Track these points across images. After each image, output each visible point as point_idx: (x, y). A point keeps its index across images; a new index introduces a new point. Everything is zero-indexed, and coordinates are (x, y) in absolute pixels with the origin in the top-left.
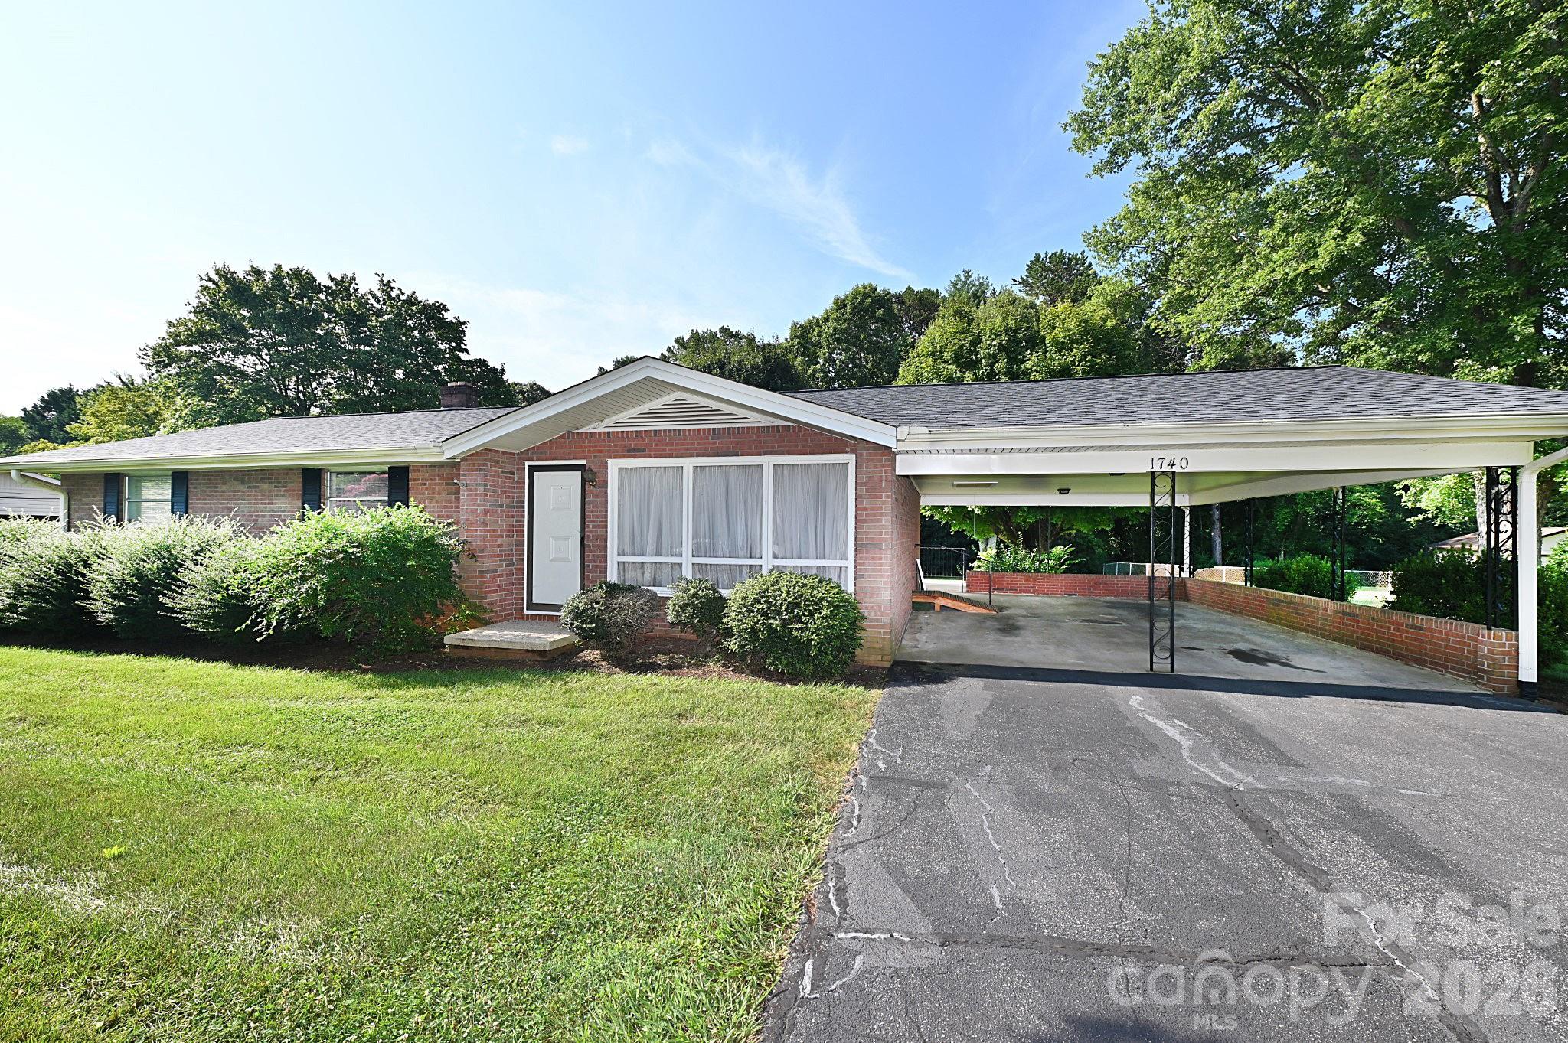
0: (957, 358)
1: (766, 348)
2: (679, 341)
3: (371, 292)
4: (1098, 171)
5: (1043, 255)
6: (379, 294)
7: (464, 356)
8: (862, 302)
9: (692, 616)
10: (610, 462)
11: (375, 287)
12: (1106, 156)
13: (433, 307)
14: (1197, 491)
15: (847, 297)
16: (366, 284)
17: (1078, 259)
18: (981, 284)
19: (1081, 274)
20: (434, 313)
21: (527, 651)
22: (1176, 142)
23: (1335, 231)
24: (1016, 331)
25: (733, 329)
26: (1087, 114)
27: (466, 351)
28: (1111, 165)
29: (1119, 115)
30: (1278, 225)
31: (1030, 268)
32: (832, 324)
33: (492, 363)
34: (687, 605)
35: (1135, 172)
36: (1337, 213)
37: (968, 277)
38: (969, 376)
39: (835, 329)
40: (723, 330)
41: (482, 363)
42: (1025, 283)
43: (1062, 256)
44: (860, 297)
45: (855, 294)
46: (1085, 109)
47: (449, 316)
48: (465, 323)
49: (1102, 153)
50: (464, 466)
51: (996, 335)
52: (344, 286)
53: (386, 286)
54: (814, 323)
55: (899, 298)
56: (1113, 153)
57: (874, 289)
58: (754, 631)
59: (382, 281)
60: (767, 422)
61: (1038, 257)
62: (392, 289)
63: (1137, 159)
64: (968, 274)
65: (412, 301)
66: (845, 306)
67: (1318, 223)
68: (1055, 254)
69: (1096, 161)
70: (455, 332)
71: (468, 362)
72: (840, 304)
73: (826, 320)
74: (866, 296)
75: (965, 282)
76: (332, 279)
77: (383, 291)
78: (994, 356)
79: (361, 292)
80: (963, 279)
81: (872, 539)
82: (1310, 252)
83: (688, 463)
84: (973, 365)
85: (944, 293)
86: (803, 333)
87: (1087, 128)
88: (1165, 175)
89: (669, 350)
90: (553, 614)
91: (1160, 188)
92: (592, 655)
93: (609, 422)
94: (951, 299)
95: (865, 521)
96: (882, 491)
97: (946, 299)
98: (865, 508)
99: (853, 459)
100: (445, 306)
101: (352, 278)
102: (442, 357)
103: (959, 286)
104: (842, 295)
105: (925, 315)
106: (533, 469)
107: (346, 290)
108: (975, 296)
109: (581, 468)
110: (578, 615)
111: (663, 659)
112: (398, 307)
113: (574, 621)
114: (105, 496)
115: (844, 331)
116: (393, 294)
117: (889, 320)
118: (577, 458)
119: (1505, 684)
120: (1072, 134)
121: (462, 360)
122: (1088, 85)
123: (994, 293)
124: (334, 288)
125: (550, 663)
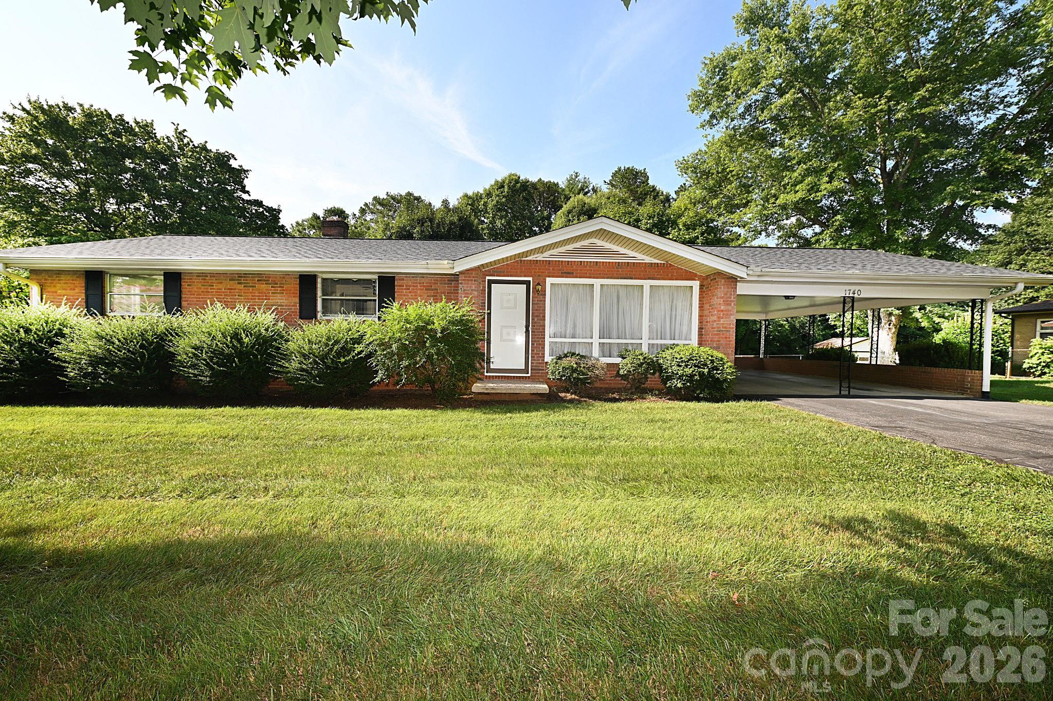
3: (168, 137)
4: (703, 126)
5: (623, 168)
6: (173, 139)
7: (245, 197)
8: (514, 186)
10: (547, 279)
11: (171, 133)
12: (708, 118)
13: (223, 155)
15: (504, 182)
16: (163, 130)
17: (641, 173)
18: (585, 182)
19: (644, 183)
20: (223, 160)
21: (533, 394)
22: (742, 116)
25: (416, 195)
26: (701, 92)
27: (248, 192)
28: (710, 124)
29: (717, 96)
31: (614, 175)
32: (495, 199)
33: (268, 204)
34: (642, 364)
35: (719, 131)
39: (497, 202)
40: (409, 194)
41: (259, 203)
42: (611, 184)
43: (632, 170)
44: (513, 182)
45: (509, 179)
46: (701, 89)
47: (234, 164)
48: (247, 171)
49: (706, 115)
50: (461, 277)
52: (147, 130)
53: (181, 135)
54: (479, 196)
55: (534, 185)
56: (713, 116)
57: (519, 178)
58: (692, 376)
59: (176, 129)
60: (648, 259)
61: (619, 169)
62: (185, 136)
64: (577, 175)
65: (204, 148)
66: (503, 187)
68: (628, 168)
69: (702, 120)
70: (239, 175)
71: (248, 202)
72: (501, 186)
73: (489, 195)
74: (516, 182)
75: (575, 179)
76: (137, 123)
77: (178, 137)
79: (159, 136)
80: (573, 177)
83: (598, 282)
85: (562, 185)
86: (473, 201)
87: (701, 100)
88: (735, 135)
89: (366, 205)
90: (507, 375)
91: (731, 142)
92: (569, 396)
93: (546, 254)
94: (567, 189)
95: (722, 318)
96: (731, 301)
97: (563, 190)
98: (722, 311)
99: (698, 283)
100: (233, 156)
101: (152, 124)
102: (230, 196)
103: (572, 181)
104: (499, 179)
105: (552, 198)
106: (491, 282)
107: (148, 133)
108: (582, 189)
109: (527, 283)
110: (574, 370)
111: (616, 396)
112: (197, 152)
113: (572, 375)
114: (87, 290)
115: (502, 204)
116: (186, 141)
117: (528, 199)
118: (525, 276)
119: (978, 392)
120: (690, 102)
121: (243, 200)
122: (701, 75)
123: (593, 189)
124: (137, 130)
125: (549, 401)
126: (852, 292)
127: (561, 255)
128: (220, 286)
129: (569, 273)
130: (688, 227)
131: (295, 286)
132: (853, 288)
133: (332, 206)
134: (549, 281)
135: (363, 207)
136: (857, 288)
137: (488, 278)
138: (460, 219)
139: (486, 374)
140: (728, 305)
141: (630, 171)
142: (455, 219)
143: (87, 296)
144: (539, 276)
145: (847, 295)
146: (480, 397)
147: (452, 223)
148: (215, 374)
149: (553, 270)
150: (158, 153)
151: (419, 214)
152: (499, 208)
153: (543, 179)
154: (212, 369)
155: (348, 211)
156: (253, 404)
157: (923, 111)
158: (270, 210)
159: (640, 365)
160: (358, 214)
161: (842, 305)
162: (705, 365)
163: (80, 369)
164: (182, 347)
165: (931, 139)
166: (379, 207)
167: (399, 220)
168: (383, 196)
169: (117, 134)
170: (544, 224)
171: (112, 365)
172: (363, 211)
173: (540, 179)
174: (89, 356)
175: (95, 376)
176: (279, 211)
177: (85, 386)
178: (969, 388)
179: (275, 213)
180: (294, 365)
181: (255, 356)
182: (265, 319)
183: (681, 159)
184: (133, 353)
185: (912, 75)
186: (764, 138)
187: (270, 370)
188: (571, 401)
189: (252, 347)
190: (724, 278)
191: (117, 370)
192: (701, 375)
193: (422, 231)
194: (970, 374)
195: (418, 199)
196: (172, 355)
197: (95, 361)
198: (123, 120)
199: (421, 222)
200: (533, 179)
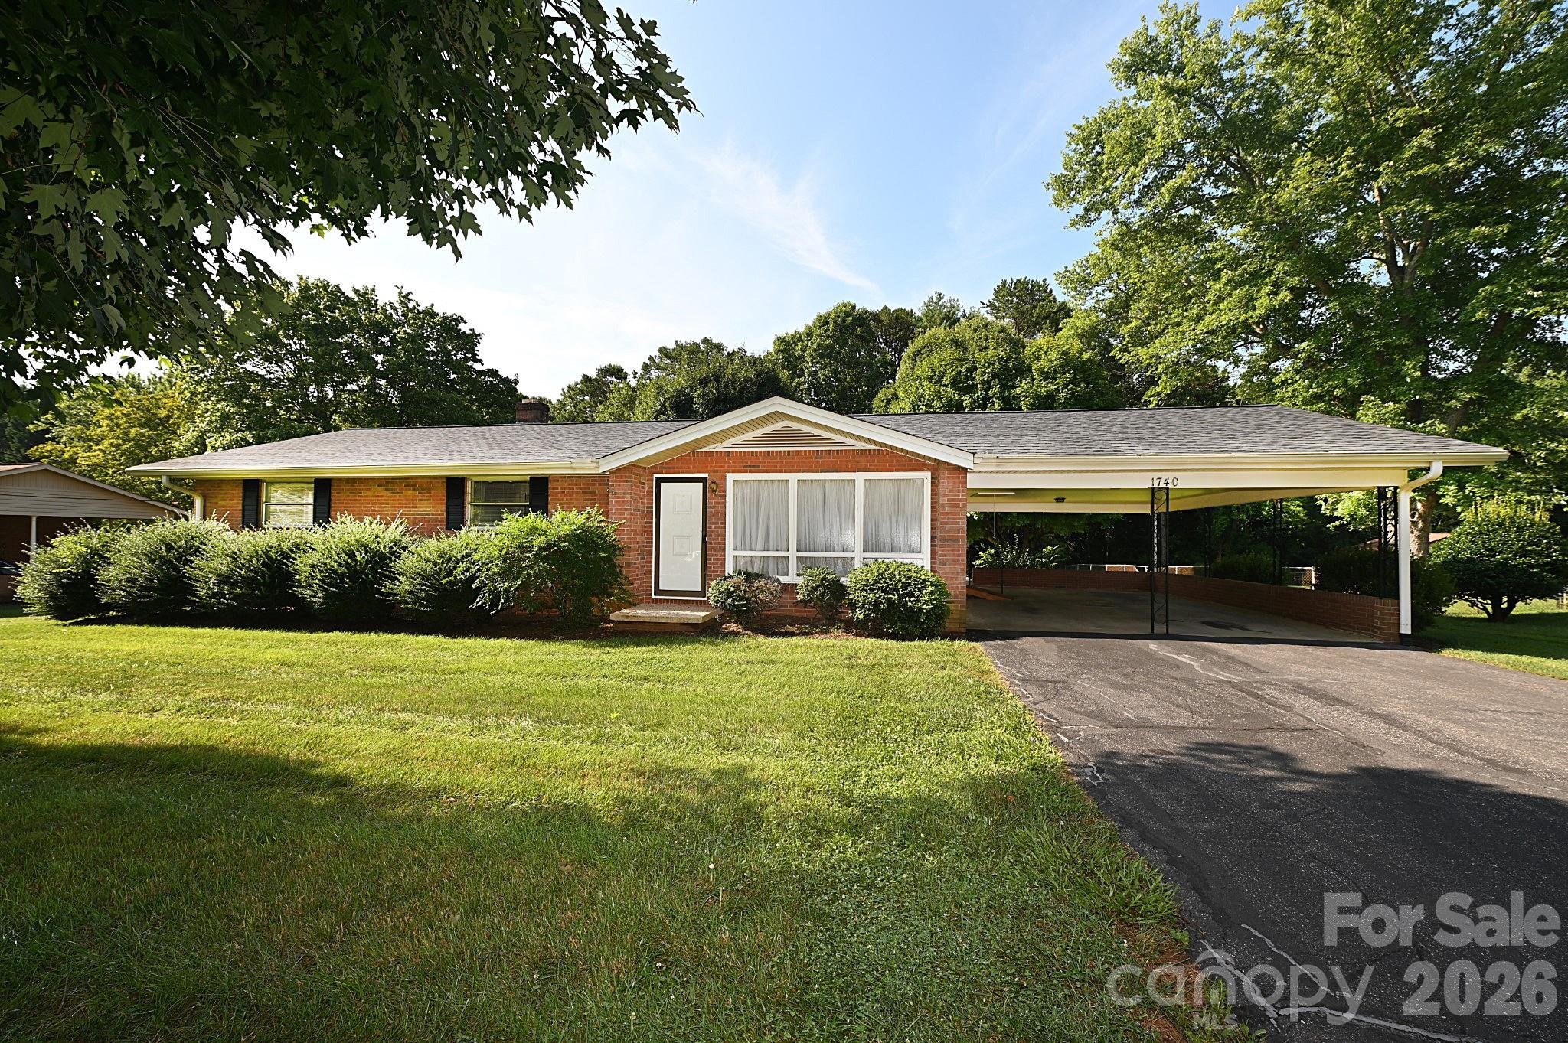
0: (954, 384)
1: (755, 360)
2: (663, 351)
3: (391, 304)
4: (1074, 224)
5: (1009, 281)
6: (397, 305)
7: (477, 366)
8: (843, 320)
9: (823, 595)
10: (728, 475)
11: (394, 298)
12: (1081, 212)
13: (451, 319)
15: (829, 315)
16: (386, 296)
17: (1040, 286)
18: (952, 306)
19: (1044, 300)
20: (450, 326)
21: (683, 624)
22: (1139, 203)
23: (1269, 288)
24: (1007, 361)
25: (715, 341)
26: (1066, 176)
27: (480, 361)
28: (1085, 220)
29: (1092, 179)
30: (1224, 280)
31: (997, 293)
32: (816, 340)
33: (504, 373)
34: (818, 586)
35: (1105, 227)
36: (1270, 273)
37: (940, 299)
38: (967, 400)
39: (819, 345)
40: (706, 341)
41: (493, 373)
42: (992, 306)
43: (1026, 282)
44: (842, 315)
45: (837, 311)
46: (1065, 172)
47: (463, 328)
48: (480, 335)
49: (1078, 209)
50: (612, 478)
51: (990, 364)
52: (367, 298)
53: (405, 298)
54: (797, 338)
55: (876, 316)
56: (1087, 210)
57: (854, 307)
59: (400, 293)
60: (860, 445)
61: (1004, 283)
62: (410, 300)
63: (1107, 215)
64: (940, 297)
65: (430, 313)
66: (828, 323)
67: (1255, 278)
68: (1019, 280)
69: (1072, 215)
70: (469, 342)
71: (481, 373)
72: (824, 321)
73: (809, 335)
74: (848, 314)
75: (937, 304)
76: (356, 291)
77: (402, 302)
78: (989, 382)
79: (380, 303)
80: (935, 300)
81: (954, 536)
82: (1249, 303)
83: (794, 477)
84: (970, 389)
85: (918, 314)
86: (786, 345)
87: (1066, 188)
88: (1130, 231)
89: (651, 358)
90: (679, 598)
91: (1127, 240)
92: (734, 627)
93: (727, 443)
94: (924, 319)
95: (947, 523)
96: (960, 500)
97: (921, 319)
98: (947, 514)
99: (929, 474)
100: (462, 319)
101: (374, 290)
102: (459, 367)
103: (932, 307)
104: (823, 312)
105: (901, 333)
106: (660, 481)
107: (368, 301)
108: (947, 317)
109: (703, 480)
110: (729, 595)
111: (792, 629)
112: (420, 319)
113: (726, 600)
114: (244, 500)
115: (827, 347)
116: (411, 306)
117: (868, 338)
118: (699, 472)
119: (1391, 634)
120: (1052, 192)
121: (475, 370)
122: (1067, 151)
123: (964, 315)
124: (356, 299)
125: (709, 631)
126: (1163, 481)
127: (746, 443)
128: (368, 493)
129: (754, 467)
131: (441, 491)
132: (1164, 476)
133: (607, 364)
134: (731, 478)
135: (648, 362)
136: (1171, 475)
137: (656, 476)
138: (759, 374)
139: (653, 597)
140: (955, 505)
141: (1022, 284)
142: (752, 374)
143: (243, 507)
144: (716, 471)
145: (1156, 486)
146: (621, 627)
147: (748, 380)
148: (327, 596)
149: (734, 463)
150: (376, 324)
151: (704, 370)
152: (821, 353)
153: (889, 307)
154: (325, 590)
155: (628, 369)
156: (362, 629)
157: (1420, 172)
158: (507, 380)
159: (815, 589)
160: (640, 372)
162: (896, 589)
163: (210, 588)
164: (301, 564)
165: (1444, 214)
166: (668, 361)
167: (678, 380)
168: (671, 346)
169: (330, 308)
170: (887, 373)
171: (234, 584)
172: (646, 368)
173: (886, 308)
174: (218, 575)
175: (221, 594)
176: (516, 381)
177: (213, 606)
178: (1379, 628)
179: (509, 385)
180: (404, 585)
181: (367, 575)
182: (394, 531)
183: (1062, 271)
184: (256, 573)
185: (1399, 116)
186: (1187, 230)
187: (379, 591)
188: (736, 634)
189: (366, 565)
190: (948, 469)
191: (238, 590)
192: (889, 601)
193: (705, 394)
194: (1381, 605)
195: (719, 347)
196: (289, 575)
197: (224, 579)
198: (340, 291)
199: (704, 381)
200: (875, 307)
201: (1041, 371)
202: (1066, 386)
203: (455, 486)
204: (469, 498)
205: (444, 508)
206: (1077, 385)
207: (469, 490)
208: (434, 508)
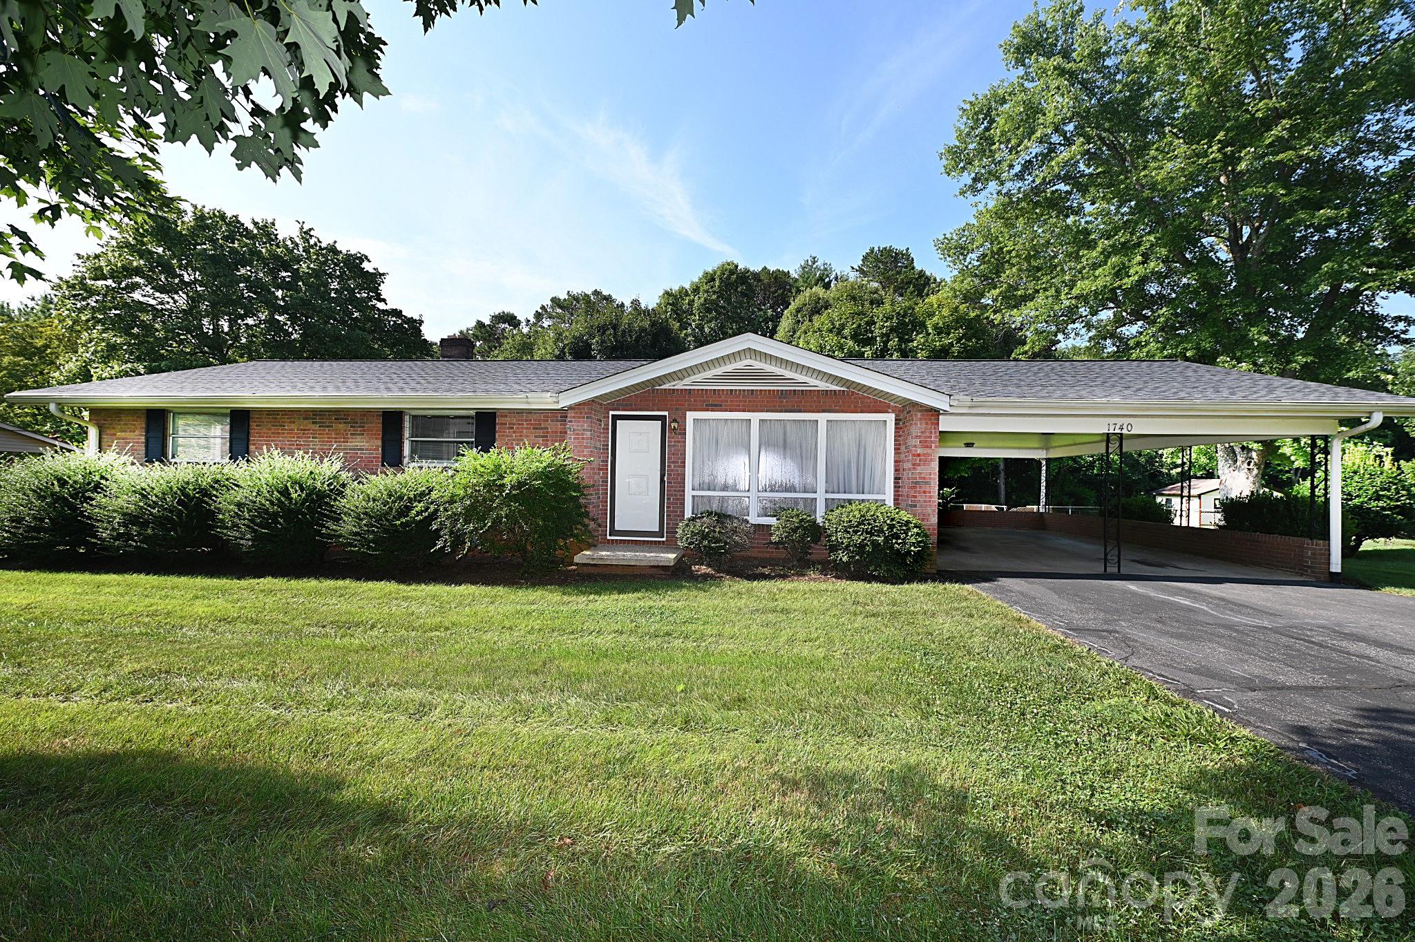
0: (855, 336)
1: (646, 312)
2: (555, 301)
3: (291, 239)
4: (963, 193)
5: (876, 249)
6: (297, 240)
7: (381, 306)
8: (728, 278)
9: (803, 537)
10: (688, 413)
11: (295, 233)
12: (969, 182)
13: (355, 257)
14: (1053, 447)
15: (715, 272)
16: (286, 230)
17: (903, 255)
18: (826, 269)
19: (906, 267)
20: (354, 263)
21: (653, 567)
22: (1020, 177)
23: (1139, 258)
24: (904, 316)
25: (605, 293)
26: (958, 147)
27: (384, 300)
28: (974, 190)
29: (981, 152)
30: (1099, 249)
31: (865, 259)
32: (703, 296)
33: (407, 313)
34: (798, 528)
35: (990, 197)
36: (1139, 245)
37: (814, 262)
38: (868, 351)
39: (705, 300)
40: (596, 293)
41: (397, 313)
42: (861, 270)
43: (891, 251)
44: (727, 273)
45: (723, 269)
46: (958, 144)
47: (367, 266)
48: (384, 274)
49: (967, 179)
50: (571, 414)
51: (887, 318)
52: (266, 231)
53: (306, 234)
54: (683, 293)
55: (756, 276)
56: (975, 180)
57: (737, 266)
58: (862, 546)
59: (302, 228)
60: (823, 385)
61: (872, 250)
62: (311, 236)
63: (993, 186)
64: (814, 260)
65: (333, 249)
66: (713, 280)
67: (1126, 249)
68: (885, 248)
69: (961, 185)
70: (373, 281)
71: (384, 312)
72: (710, 278)
73: (696, 290)
74: (732, 272)
75: (812, 266)
76: (255, 224)
77: (303, 238)
78: (887, 335)
79: (280, 237)
80: (810, 263)
81: (924, 478)
82: (1121, 272)
83: (756, 417)
84: (870, 342)
85: (794, 275)
86: (674, 299)
87: (957, 158)
88: (1011, 202)
89: (543, 307)
90: (635, 539)
91: (1008, 211)
92: (704, 569)
93: (687, 381)
94: (801, 280)
95: (919, 465)
96: (932, 442)
97: (796, 280)
98: (919, 455)
99: (893, 416)
100: (366, 257)
101: (273, 224)
102: (362, 305)
103: (807, 269)
104: (710, 270)
105: (780, 292)
106: (615, 418)
107: (268, 235)
108: (821, 279)
109: (662, 418)
110: (704, 536)
111: (767, 571)
112: (322, 255)
113: (701, 542)
114: (147, 431)
115: (712, 302)
116: (312, 242)
117: (749, 294)
118: (658, 410)
119: (1322, 573)
120: (944, 162)
121: (378, 309)
122: (958, 124)
123: (836, 279)
124: (255, 231)
125: (676, 576)
126: (1118, 427)
127: (707, 381)
128: (293, 426)
129: (716, 405)
130: (939, 331)
131: (377, 425)
132: (1120, 421)
133: (500, 311)
134: (691, 416)
135: (540, 311)
136: (1126, 421)
137: (611, 413)
138: (653, 324)
139: (609, 537)
140: (927, 447)
141: (887, 252)
142: (647, 324)
143: (147, 439)
144: (677, 409)
145: (1111, 431)
146: (586, 570)
147: (643, 330)
148: (257, 538)
149: (695, 401)
150: (276, 257)
151: (600, 320)
152: (708, 307)
153: (768, 268)
154: (255, 531)
155: (521, 317)
156: (299, 575)
157: (1278, 158)
158: (411, 321)
159: (795, 530)
160: (532, 320)
161: (1104, 444)
162: (881, 531)
163: (114, 529)
164: (225, 502)
166: (559, 311)
167: (577, 327)
168: (563, 296)
169: (230, 238)
170: (768, 327)
171: (145, 525)
172: (538, 316)
173: (765, 268)
174: (124, 514)
175: (128, 536)
176: (421, 322)
177: (118, 548)
178: (1308, 567)
179: (416, 325)
180: (348, 526)
181: (304, 515)
182: (329, 468)
183: (941, 238)
184: (171, 511)
185: (1260, 109)
186: (1058, 205)
187: (319, 533)
188: (705, 577)
189: (303, 504)
190: (920, 411)
191: (149, 531)
192: (875, 544)
193: (603, 342)
194: (1312, 546)
195: (608, 299)
196: (211, 514)
197: (131, 519)
198: (238, 222)
199: (602, 329)
200: (756, 267)
201: (935, 327)
202: (959, 340)
203: (391, 421)
204: (407, 434)
205: (380, 443)
206: (969, 340)
207: (407, 424)
208: (369, 445)
